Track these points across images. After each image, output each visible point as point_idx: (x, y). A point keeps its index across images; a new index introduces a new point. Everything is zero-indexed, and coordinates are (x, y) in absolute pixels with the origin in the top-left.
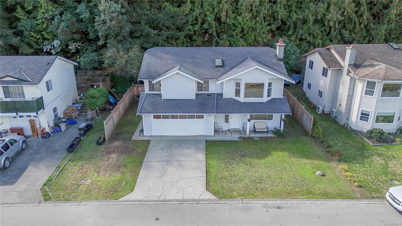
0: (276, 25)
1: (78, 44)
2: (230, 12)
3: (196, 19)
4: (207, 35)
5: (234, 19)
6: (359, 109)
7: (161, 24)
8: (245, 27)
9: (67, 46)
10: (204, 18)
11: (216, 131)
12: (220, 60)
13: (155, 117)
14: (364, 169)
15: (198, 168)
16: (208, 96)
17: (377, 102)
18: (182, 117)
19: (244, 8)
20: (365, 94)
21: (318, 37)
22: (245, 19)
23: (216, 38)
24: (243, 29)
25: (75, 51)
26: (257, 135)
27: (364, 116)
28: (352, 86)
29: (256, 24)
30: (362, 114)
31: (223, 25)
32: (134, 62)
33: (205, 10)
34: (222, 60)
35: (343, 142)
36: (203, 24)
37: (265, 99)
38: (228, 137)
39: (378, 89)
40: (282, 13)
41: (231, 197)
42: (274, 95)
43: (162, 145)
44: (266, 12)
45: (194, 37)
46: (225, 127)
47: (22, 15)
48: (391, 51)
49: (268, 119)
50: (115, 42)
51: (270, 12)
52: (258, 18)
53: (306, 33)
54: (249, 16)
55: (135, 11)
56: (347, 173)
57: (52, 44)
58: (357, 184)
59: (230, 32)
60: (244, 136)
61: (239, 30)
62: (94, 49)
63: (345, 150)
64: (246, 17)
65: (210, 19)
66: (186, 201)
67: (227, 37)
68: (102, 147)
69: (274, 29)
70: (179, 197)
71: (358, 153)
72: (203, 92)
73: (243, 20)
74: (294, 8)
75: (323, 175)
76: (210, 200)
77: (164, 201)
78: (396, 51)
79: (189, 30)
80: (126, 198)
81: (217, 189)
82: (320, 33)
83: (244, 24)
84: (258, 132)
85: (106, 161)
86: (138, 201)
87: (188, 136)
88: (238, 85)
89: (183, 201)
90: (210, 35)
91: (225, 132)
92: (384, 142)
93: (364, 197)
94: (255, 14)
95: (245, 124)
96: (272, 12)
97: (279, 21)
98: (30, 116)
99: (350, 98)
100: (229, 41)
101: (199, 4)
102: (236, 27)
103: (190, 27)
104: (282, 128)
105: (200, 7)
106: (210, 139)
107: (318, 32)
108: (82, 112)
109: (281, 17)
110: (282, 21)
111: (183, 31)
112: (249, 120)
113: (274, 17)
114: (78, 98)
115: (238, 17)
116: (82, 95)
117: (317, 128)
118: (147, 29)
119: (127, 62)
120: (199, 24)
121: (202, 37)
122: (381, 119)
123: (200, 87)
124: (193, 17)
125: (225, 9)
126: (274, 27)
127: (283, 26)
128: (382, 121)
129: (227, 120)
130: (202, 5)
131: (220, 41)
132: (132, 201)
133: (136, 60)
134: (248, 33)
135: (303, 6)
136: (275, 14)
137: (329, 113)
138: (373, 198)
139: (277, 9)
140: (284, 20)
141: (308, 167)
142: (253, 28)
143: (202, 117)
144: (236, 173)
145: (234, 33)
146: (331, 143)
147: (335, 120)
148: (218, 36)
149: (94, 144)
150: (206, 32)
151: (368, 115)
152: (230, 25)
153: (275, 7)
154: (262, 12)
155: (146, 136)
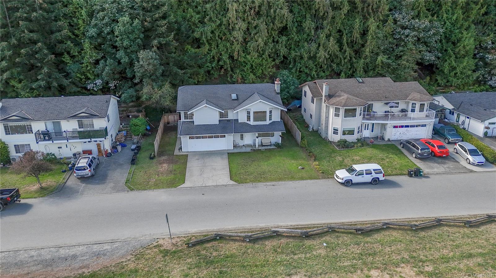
0: (280, 60)
1: (117, 82)
2: (241, 52)
3: (213, 58)
4: (223, 70)
5: (244, 58)
6: (332, 126)
7: (185, 64)
8: (254, 64)
9: (107, 83)
10: (220, 57)
11: (235, 146)
12: (235, 95)
13: (190, 138)
14: (329, 164)
15: (224, 169)
16: (228, 121)
17: (342, 122)
18: (210, 137)
19: (252, 49)
20: (335, 116)
21: (313, 69)
22: (253, 58)
23: (231, 72)
24: (252, 66)
25: (114, 88)
26: (264, 148)
27: (335, 131)
28: (327, 111)
29: (262, 61)
30: (334, 130)
31: (235, 61)
32: (167, 96)
33: (220, 50)
34: (237, 95)
35: (321, 149)
36: (219, 61)
37: (268, 122)
38: (244, 150)
39: (342, 112)
40: (283, 51)
41: (245, 182)
42: (274, 119)
43: (197, 157)
44: (270, 50)
45: (212, 72)
46: (241, 143)
47: (68, 60)
48: (357, 84)
49: (271, 136)
50: (149, 81)
51: (274, 50)
52: (264, 56)
53: (304, 66)
54: (256, 55)
55: (163, 54)
56: (317, 167)
57: (95, 82)
58: (321, 172)
59: (242, 67)
60: (255, 149)
61: (248, 66)
62: (130, 86)
63: (320, 154)
64: (254, 56)
65: (225, 57)
66: (218, 186)
67: (240, 72)
68: (155, 160)
69: (278, 64)
70: (215, 184)
71: (328, 155)
72: (224, 119)
73: (252, 58)
74: (293, 46)
75: (303, 169)
76: (233, 184)
77: (205, 186)
78: (360, 84)
79: (208, 66)
80: (182, 186)
81: (237, 179)
82: (315, 66)
83: (253, 62)
84: (264, 146)
85: (161, 168)
86: (189, 187)
87: (214, 151)
88: (249, 113)
89: (217, 186)
90: (225, 70)
91: (241, 147)
92: (346, 148)
93: (324, 178)
94: (261, 52)
95: (255, 140)
96: (275, 50)
97: (282, 57)
98: (96, 141)
99: (327, 119)
100: (241, 74)
101: (215, 45)
102: (247, 64)
103: (209, 64)
104: (280, 142)
105: (216, 48)
106: (230, 152)
107: (313, 66)
108: (127, 138)
109: (283, 54)
110: (284, 57)
111: (203, 67)
112: (257, 137)
113: (277, 54)
114: (121, 126)
115: (248, 56)
116: (123, 124)
117: (304, 141)
118: (175, 69)
119: (160, 96)
120: (216, 61)
121: (218, 72)
122: (347, 133)
123: (221, 115)
124: (210, 56)
125: (237, 49)
126: (277, 62)
127: (285, 60)
128: (348, 134)
129: (242, 138)
130: (217, 46)
131: (233, 75)
132: (185, 188)
133: (168, 95)
134: (256, 68)
135: (300, 44)
136: (278, 52)
137: (317, 130)
138: (328, 178)
139: (279, 48)
140: (285, 56)
141: (294, 165)
142: (260, 64)
143: (224, 136)
144: (249, 170)
145: (245, 69)
146: (313, 150)
147: (320, 135)
148: (232, 70)
149: (148, 159)
150: (222, 67)
151: (337, 130)
152: (241, 62)
153: (277, 46)
154: (267, 51)
155: (184, 152)
